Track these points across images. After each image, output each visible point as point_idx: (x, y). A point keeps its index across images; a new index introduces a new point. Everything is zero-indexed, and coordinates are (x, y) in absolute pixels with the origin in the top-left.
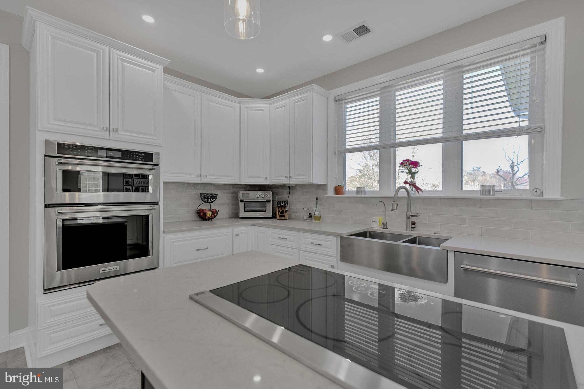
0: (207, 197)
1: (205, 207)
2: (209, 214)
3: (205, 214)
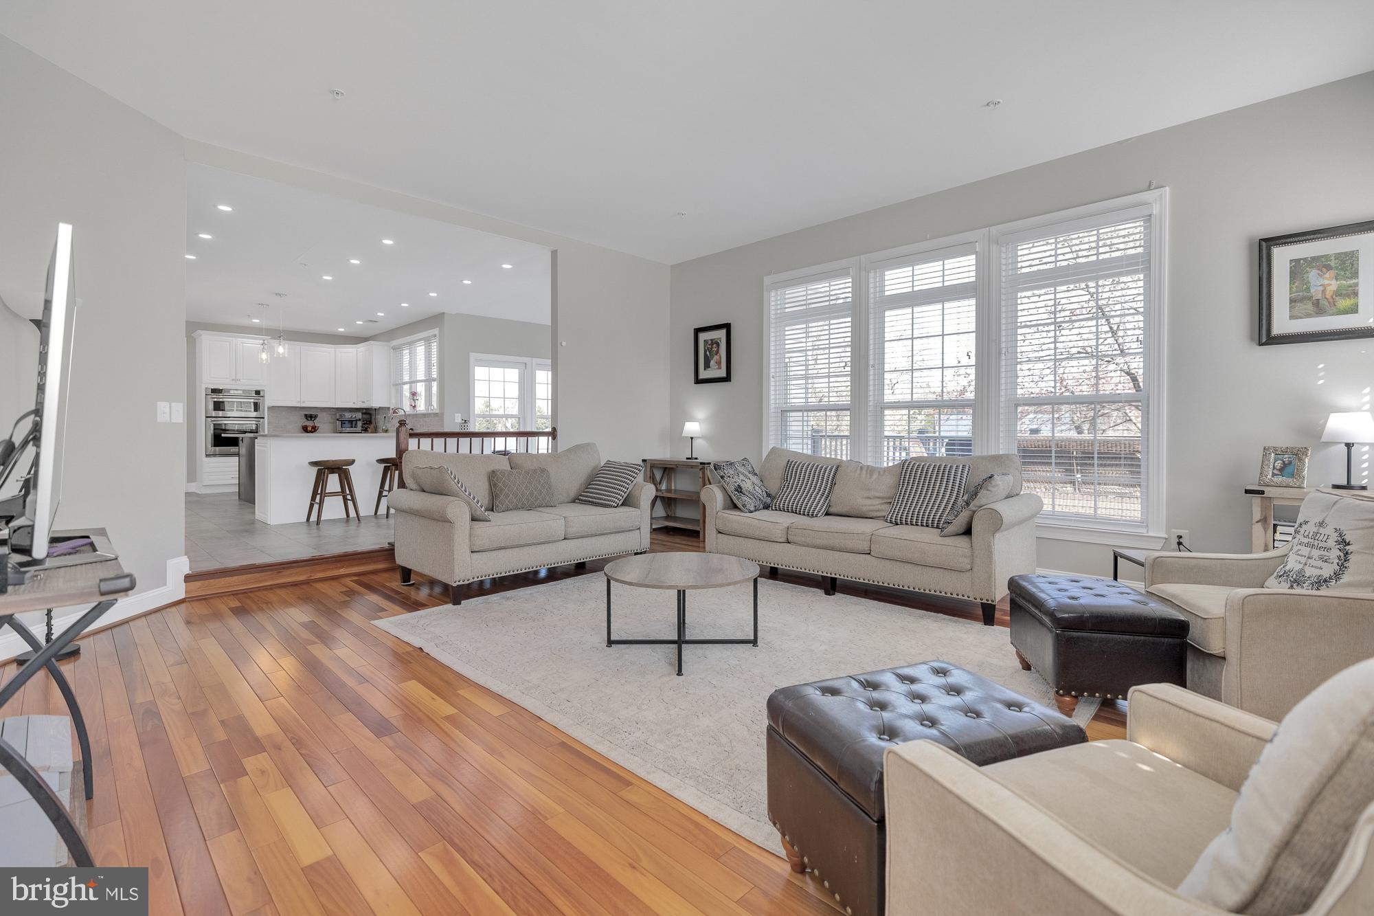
0: (310, 417)
1: (309, 424)
2: (309, 429)
3: (307, 429)
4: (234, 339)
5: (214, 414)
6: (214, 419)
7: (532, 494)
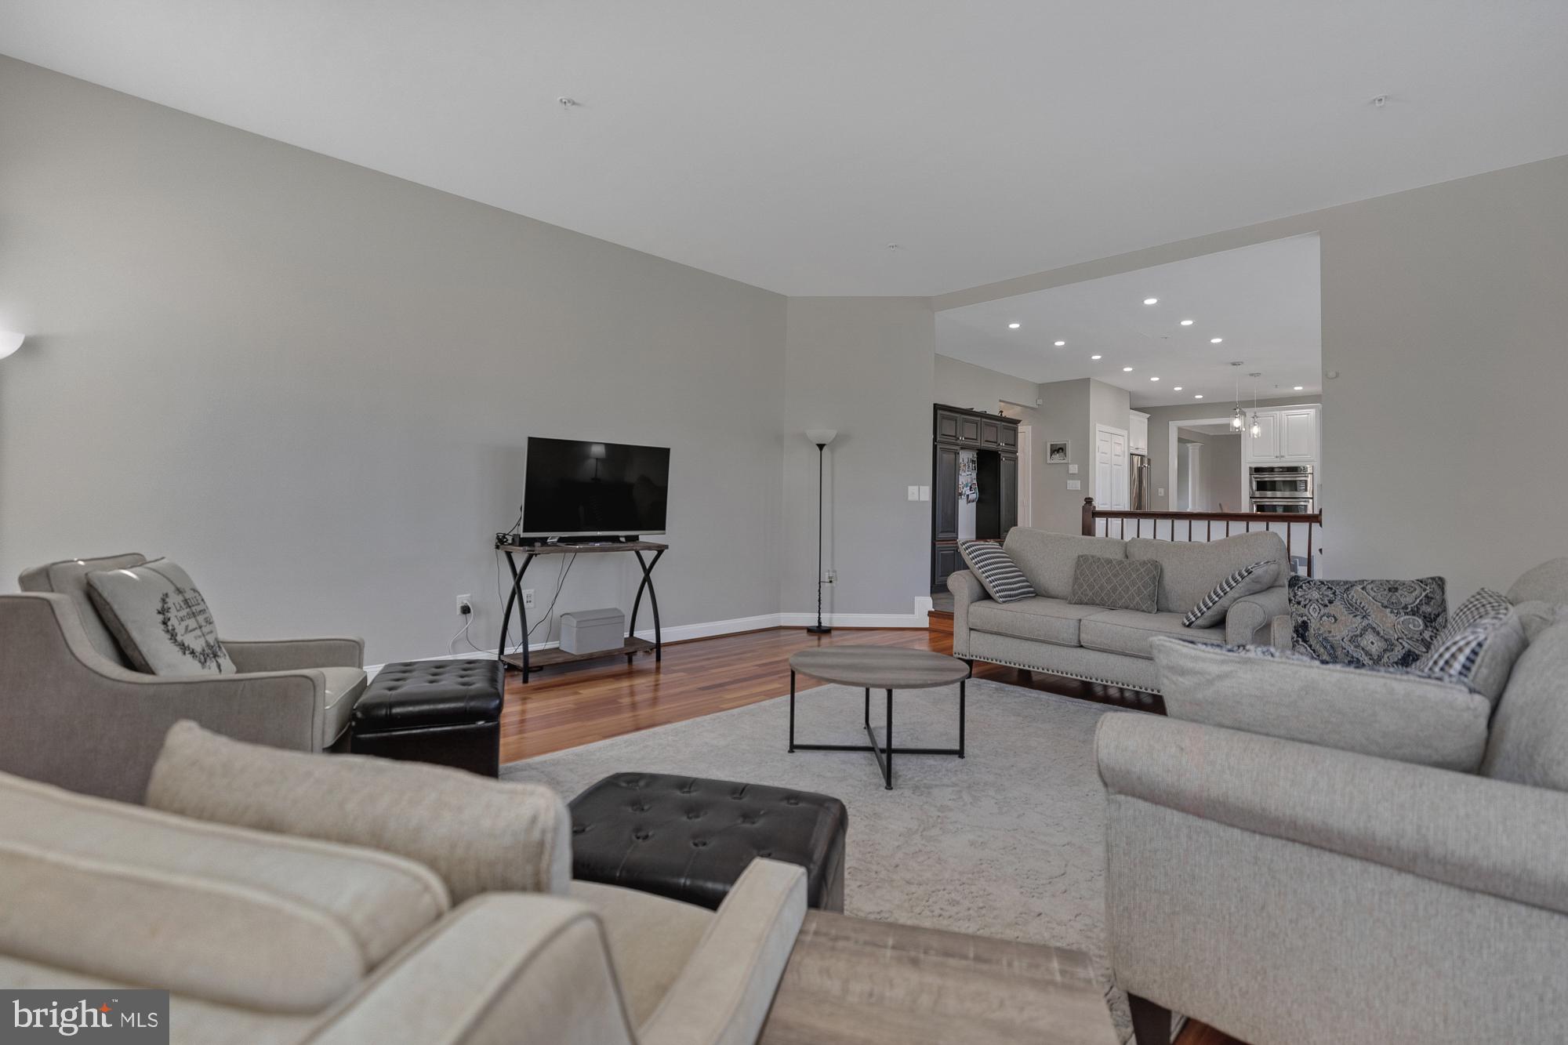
4: (1278, 412)
5: (1257, 494)
6: (1258, 500)
7: (1114, 589)
